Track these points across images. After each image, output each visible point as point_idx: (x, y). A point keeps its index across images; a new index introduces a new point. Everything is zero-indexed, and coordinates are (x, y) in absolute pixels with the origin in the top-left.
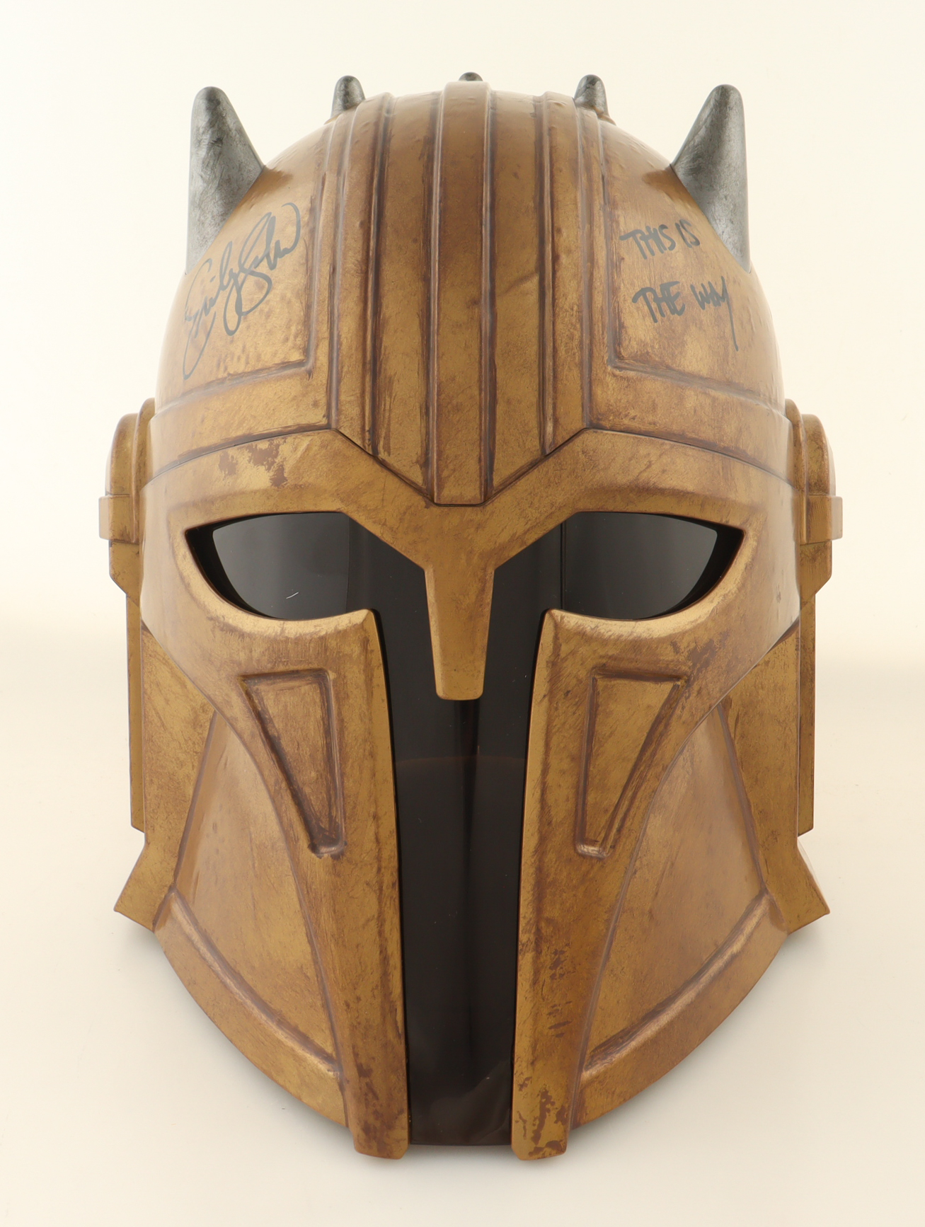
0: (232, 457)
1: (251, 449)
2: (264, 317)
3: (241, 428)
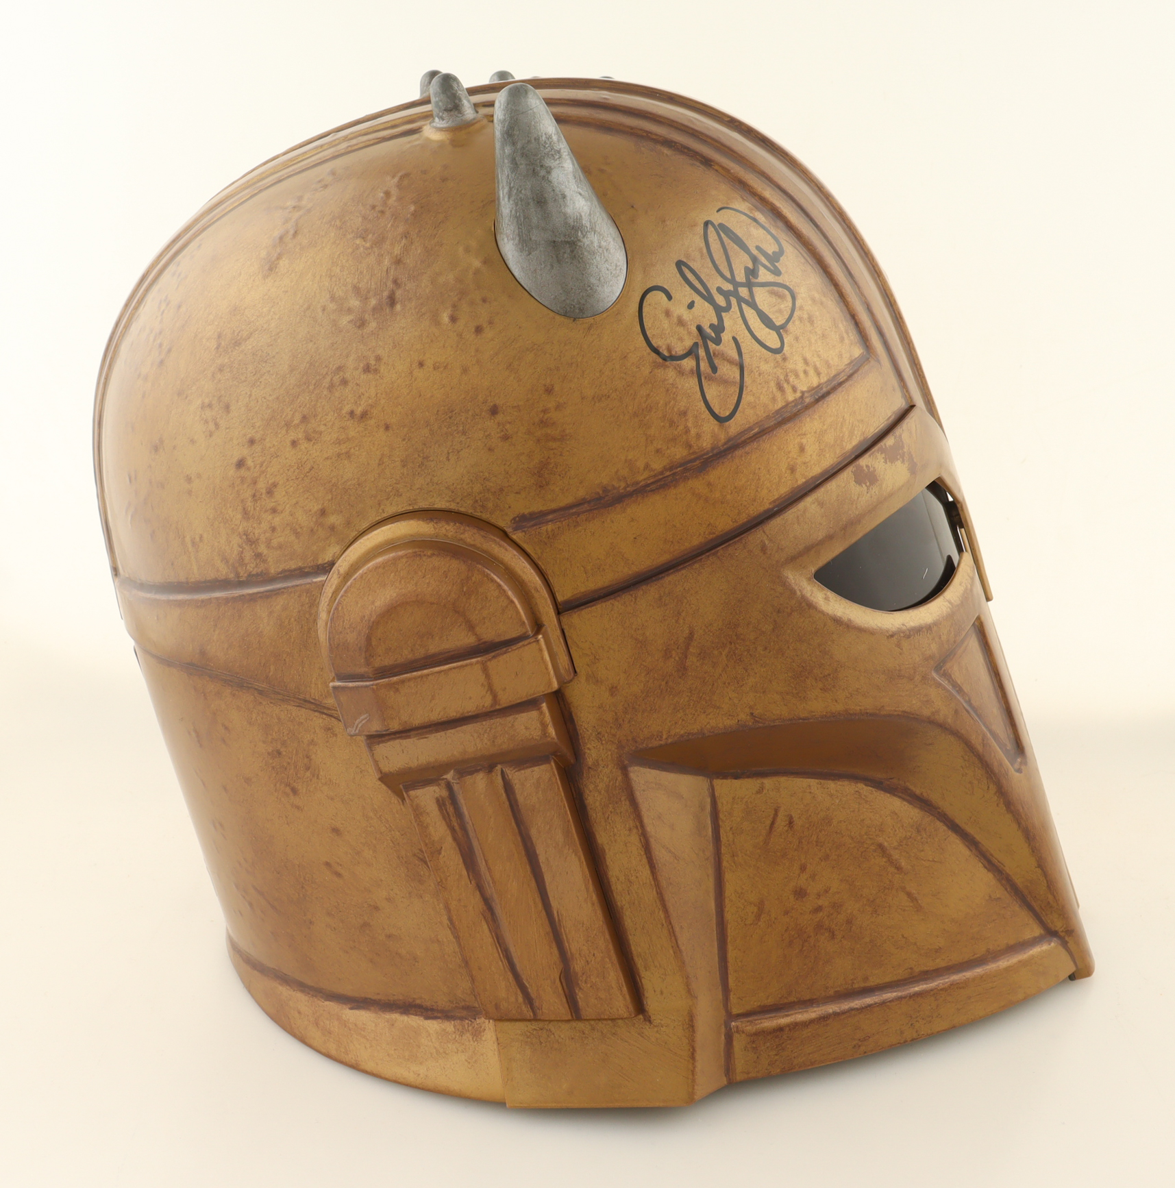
0: (867, 466)
1: (882, 451)
2: (808, 324)
3: (854, 437)
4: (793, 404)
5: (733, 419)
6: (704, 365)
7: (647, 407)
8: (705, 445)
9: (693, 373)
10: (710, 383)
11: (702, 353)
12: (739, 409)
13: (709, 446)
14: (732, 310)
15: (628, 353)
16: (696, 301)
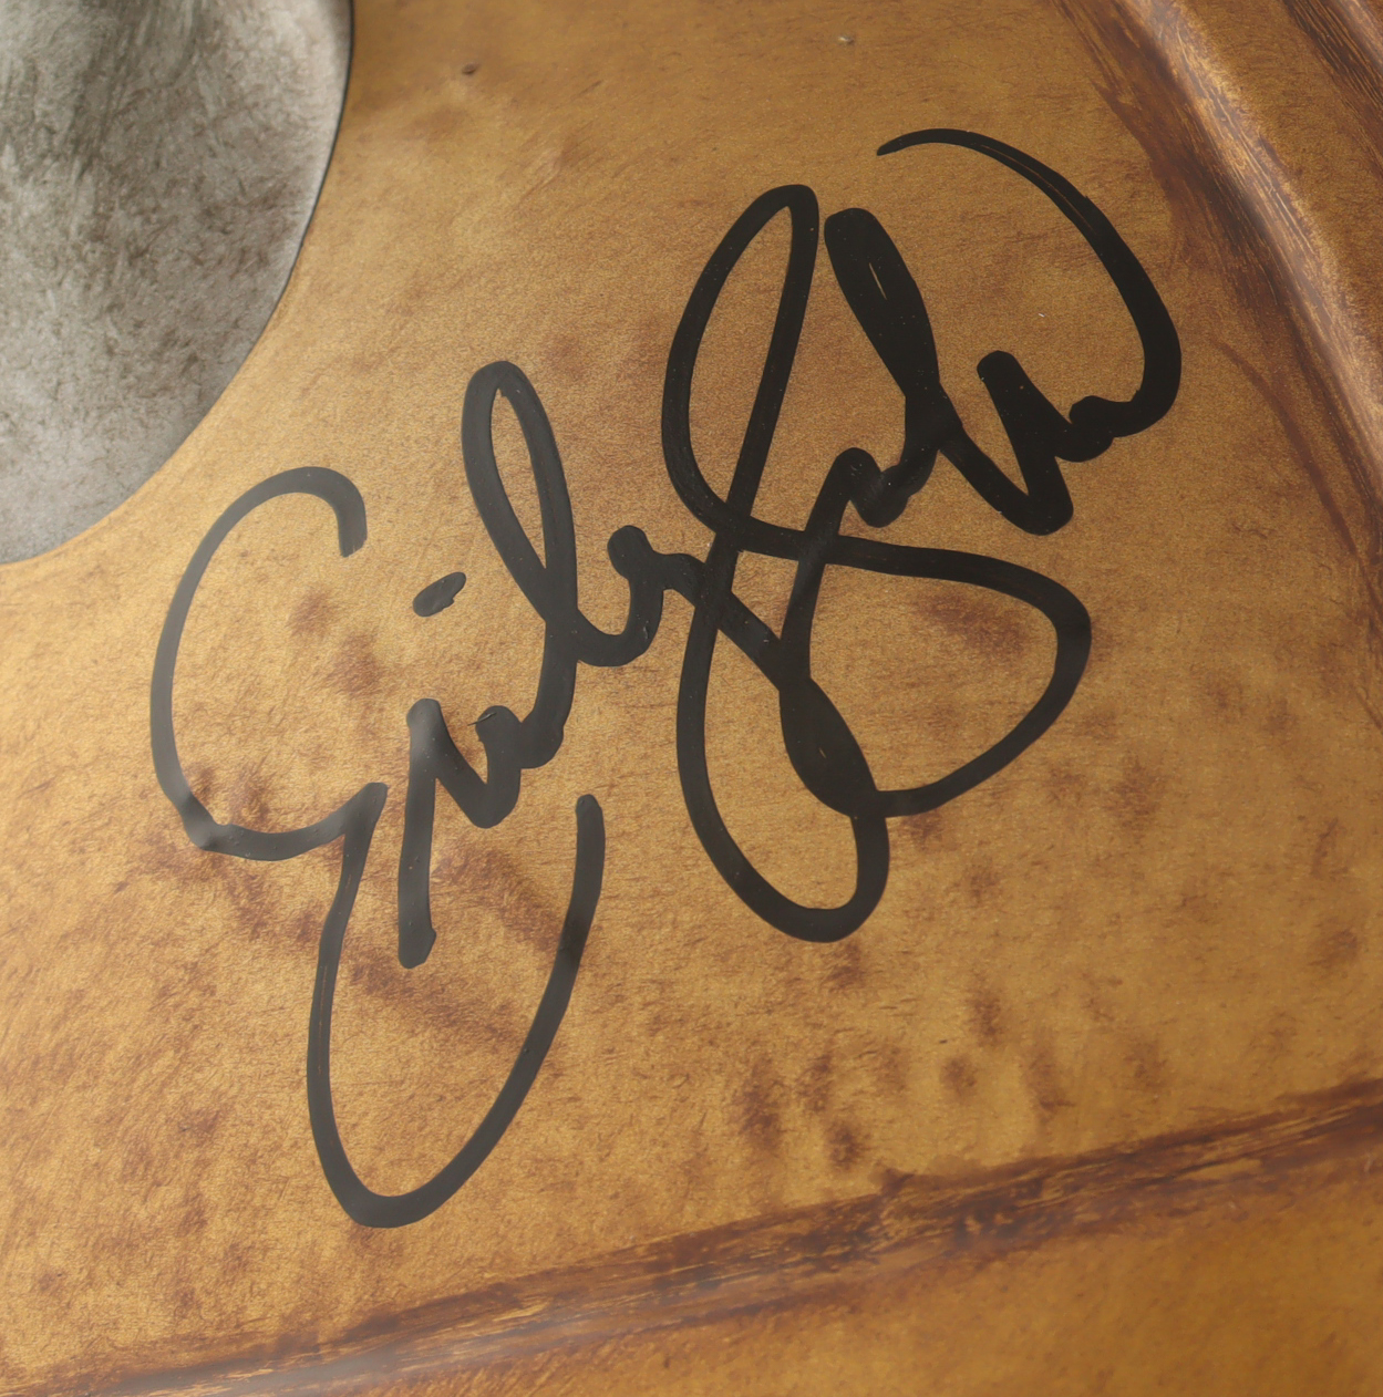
4: (802, 1228)
5: (429, 1220)
6: (374, 912)
7: (54, 1055)
8: (253, 1312)
9: (304, 937)
10: (370, 1003)
11: (387, 841)
12: (479, 1174)
13: (272, 1326)
14: (647, 659)
15: (61, 770)
16: (472, 581)
